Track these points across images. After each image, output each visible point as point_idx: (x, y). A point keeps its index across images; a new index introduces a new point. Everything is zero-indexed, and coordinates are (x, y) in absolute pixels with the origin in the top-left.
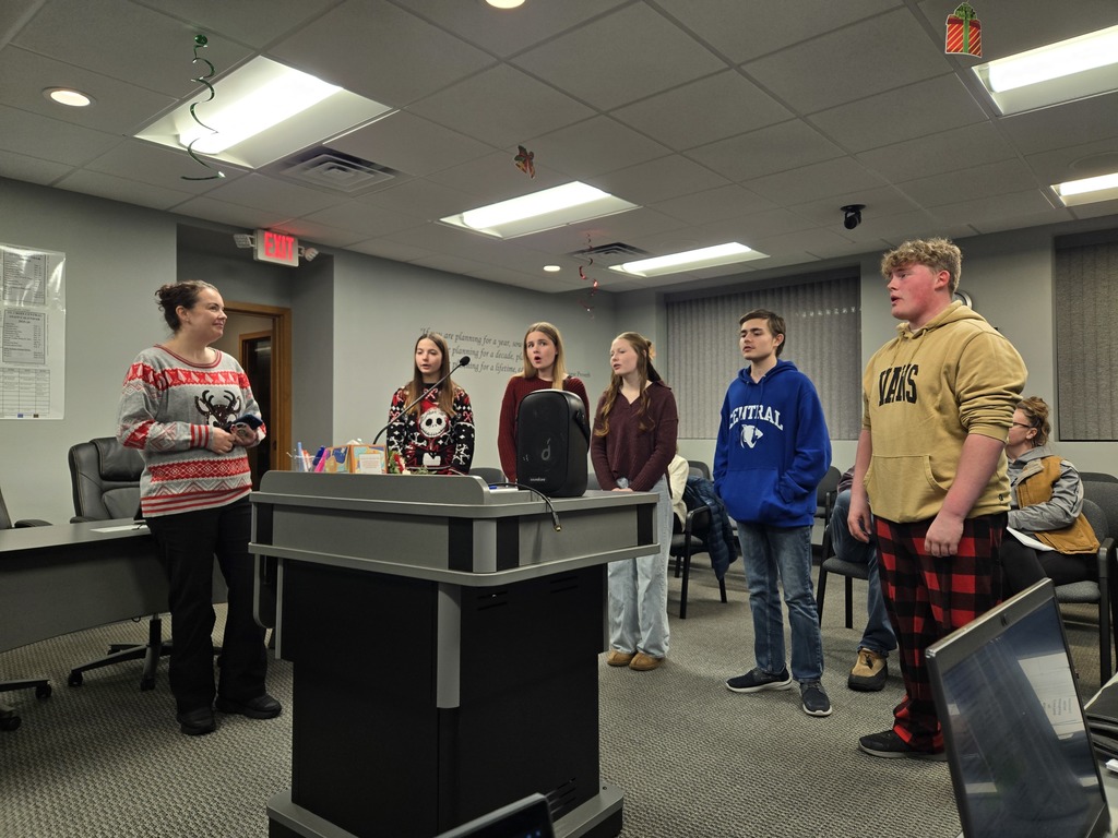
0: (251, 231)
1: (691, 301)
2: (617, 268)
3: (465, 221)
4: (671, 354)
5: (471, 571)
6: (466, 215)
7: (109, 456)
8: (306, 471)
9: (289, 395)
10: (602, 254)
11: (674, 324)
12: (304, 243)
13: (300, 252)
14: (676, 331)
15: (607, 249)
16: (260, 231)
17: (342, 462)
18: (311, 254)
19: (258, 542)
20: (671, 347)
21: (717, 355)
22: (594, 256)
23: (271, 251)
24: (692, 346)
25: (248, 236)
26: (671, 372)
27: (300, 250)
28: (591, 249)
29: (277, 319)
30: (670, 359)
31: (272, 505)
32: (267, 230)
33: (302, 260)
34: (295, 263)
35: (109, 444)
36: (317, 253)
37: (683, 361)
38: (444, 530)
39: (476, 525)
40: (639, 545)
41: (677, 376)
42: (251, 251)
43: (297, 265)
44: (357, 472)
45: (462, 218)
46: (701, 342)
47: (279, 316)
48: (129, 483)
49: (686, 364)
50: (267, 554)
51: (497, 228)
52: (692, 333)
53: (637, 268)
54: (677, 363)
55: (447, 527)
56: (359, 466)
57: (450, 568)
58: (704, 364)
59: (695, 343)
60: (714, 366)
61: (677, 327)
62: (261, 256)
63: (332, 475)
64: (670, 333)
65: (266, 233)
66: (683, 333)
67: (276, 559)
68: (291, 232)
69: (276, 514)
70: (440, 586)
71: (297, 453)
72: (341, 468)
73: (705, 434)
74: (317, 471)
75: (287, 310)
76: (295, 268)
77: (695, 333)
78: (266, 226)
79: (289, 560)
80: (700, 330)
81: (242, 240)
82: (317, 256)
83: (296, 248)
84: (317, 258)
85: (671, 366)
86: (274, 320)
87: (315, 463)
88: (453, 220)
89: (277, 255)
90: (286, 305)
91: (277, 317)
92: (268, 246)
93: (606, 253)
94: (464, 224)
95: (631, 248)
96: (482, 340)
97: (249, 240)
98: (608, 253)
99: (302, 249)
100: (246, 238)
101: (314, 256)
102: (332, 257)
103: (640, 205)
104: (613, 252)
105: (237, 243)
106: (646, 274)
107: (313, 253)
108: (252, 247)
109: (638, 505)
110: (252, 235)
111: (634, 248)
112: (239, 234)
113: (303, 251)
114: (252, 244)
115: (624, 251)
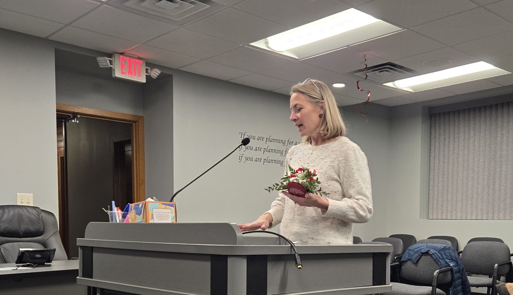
0: (110, 55)
1: (449, 113)
2: (390, 84)
3: (270, 45)
4: (432, 154)
6: (270, 39)
7: (4, 218)
8: (118, 221)
10: (378, 73)
11: (435, 130)
12: (150, 65)
13: (147, 72)
14: (437, 136)
15: (380, 67)
16: (116, 55)
17: (140, 215)
18: (155, 73)
19: (83, 276)
20: (432, 149)
21: (468, 155)
22: (370, 74)
23: (126, 70)
24: (449, 147)
25: (108, 59)
26: (432, 168)
27: (147, 70)
28: (367, 69)
29: (134, 124)
30: (432, 158)
31: (92, 247)
32: (122, 54)
33: (148, 78)
34: (143, 80)
35: (4, 210)
36: (159, 72)
38: (207, 265)
39: (230, 260)
40: (373, 285)
41: (436, 171)
42: (110, 70)
43: (145, 81)
44: (151, 221)
45: (267, 43)
46: (456, 144)
47: (135, 122)
48: (19, 239)
49: (444, 162)
50: (91, 285)
51: (294, 50)
52: (449, 138)
53: (406, 84)
54: (437, 162)
55: (210, 263)
56: (153, 218)
58: (458, 162)
59: (451, 146)
60: (466, 164)
61: (437, 133)
62: (118, 74)
63: (132, 224)
64: (432, 137)
65: (121, 56)
66: (442, 138)
67: (96, 288)
68: (141, 56)
69: (95, 255)
71: (111, 209)
72: (139, 219)
73: (456, 216)
74: (125, 222)
75: (141, 118)
76: (143, 83)
77: (452, 138)
78: (121, 52)
79: (104, 289)
80: (456, 136)
81: (103, 62)
82: (160, 75)
83: (144, 68)
84: (161, 77)
85: (432, 163)
86: (132, 125)
87: (124, 216)
88: (260, 44)
89: (130, 72)
90: (141, 114)
92: (122, 66)
93: (380, 72)
94: (268, 47)
95: (401, 67)
96: (286, 142)
97: (108, 62)
98: (382, 71)
99: (148, 69)
100: (106, 60)
101: (158, 74)
102: (171, 76)
103: (404, 28)
104: (386, 71)
105: (99, 64)
106: (413, 90)
107: (156, 72)
108: (111, 67)
109: (373, 253)
110: (111, 58)
111: (403, 67)
112: (100, 56)
113: (149, 71)
114: (111, 64)
115: (395, 70)
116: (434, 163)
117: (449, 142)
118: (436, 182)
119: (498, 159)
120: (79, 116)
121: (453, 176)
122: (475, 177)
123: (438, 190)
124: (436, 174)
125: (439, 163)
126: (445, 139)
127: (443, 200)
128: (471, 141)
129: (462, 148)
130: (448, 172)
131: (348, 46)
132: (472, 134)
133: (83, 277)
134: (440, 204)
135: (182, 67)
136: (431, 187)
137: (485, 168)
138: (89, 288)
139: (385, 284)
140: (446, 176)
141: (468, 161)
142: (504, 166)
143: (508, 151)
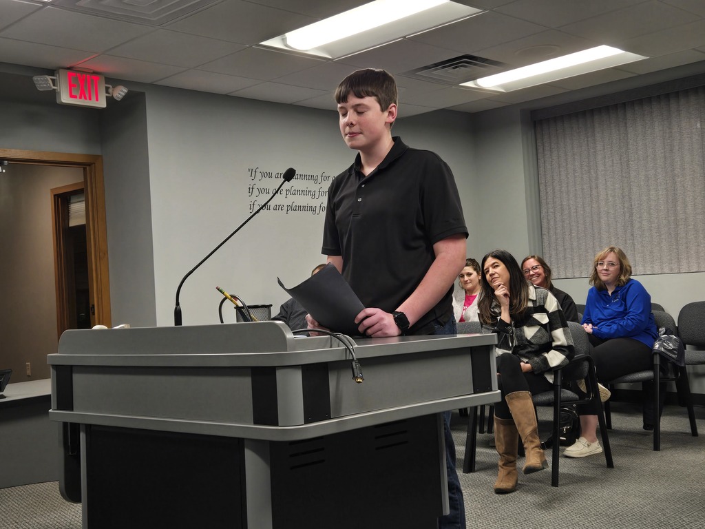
0: (51, 72)
2: (470, 84)
3: (289, 43)
4: (542, 180)
5: (277, 424)
6: (288, 35)
9: (106, 253)
10: (450, 70)
12: (113, 81)
13: (107, 92)
14: (547, 152)
15: (455, 62)
16: (61, 71)
18: (120, 92)
20: (541, 172)
21: (597, 179)
22: (439, 72)
23: (76, 92)
24: (566, 169)
25: (49, 78)
27: (107, 89)
28: (435, 65)
29: (88, 168)
30: (542, 187)
31: (72, 366)
32: (70, 69)
33: (110, 100)
34: (102, 103)
36: (125, 91)
37: (557, 188)
38: (246, 382)
39: (279, 373)
40: (474, 393)
41: (550, 205)
42: (54, 94)
43: (105, 106)
45: (284, 40)
47: (90, 165)
49: (561, 192)
50: (69, 420)
51: (324, 48)
52: (566, 155)
53: (493, 82)
55: (250, 378)
57: (255, 423)
58: (582, 190)
59: (570, 166)
60: (594, 192)
62: (65, 98)
64: (540, 156)
65: (69, 72)
66: (555, 155)
67: (79, 424)
68: (98, 70)
69: (76, 377)
70: (246, 443)
75: (97, 157)
76: (103, 109)
77: (570, 154)
78: (68, 65)
79: (90, 425)
81: (43, 83)
82: (127, 94)
83: (103, 87)
84: (126, 97)
85: (543, 194)
86: (85, 169)
88: (274, 43)
89: (82, 95)
90: (97, 151)
91: (87, 166)
92: (71, 86)
93: (454, 68)
94: (287, 46)
95: (484, 60)
96: (319, 178)
97: (50, 82)
98: (456, 67)
99: (109, 88)
100: (47, 80)
101: (123, 94)
102: (143, 94)
103: (485, 10)
104: (461, 66)
105: (37, 86)
106: (505, 90)
107: (122, 91)
108: (54, 90)
109: (471, 348)
110: (54, 76)
111: (487, 60)
112: (38, 75)
113: (110, 90)
114: (54, 85)
115: (475, 64)
116: (547, 193)
117: (566, 160)
118: (552, 222)
119: (642, 183)
120: (6, 163)
121: (577, 212)
122: (611, 211)
123: (556, 234)
124: (551, 210)
125: (554, 193)
126: (559, 157)
127: (565, 250)
128: (599, 157)
129: (586, 168)
130: (569, 206)
131: (404, 37)
132: (599, 147)
133: (58, 409)
134: (561, 255)
135: (160, 80)
136: (545, 231)
137: (624, 197)
138: (65, 424)
139: (491, 390)
140: (566, 212)
141: (597, 188)
142: (652, 193)
143: (656, 170)
